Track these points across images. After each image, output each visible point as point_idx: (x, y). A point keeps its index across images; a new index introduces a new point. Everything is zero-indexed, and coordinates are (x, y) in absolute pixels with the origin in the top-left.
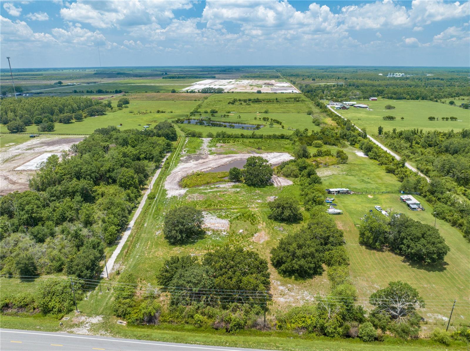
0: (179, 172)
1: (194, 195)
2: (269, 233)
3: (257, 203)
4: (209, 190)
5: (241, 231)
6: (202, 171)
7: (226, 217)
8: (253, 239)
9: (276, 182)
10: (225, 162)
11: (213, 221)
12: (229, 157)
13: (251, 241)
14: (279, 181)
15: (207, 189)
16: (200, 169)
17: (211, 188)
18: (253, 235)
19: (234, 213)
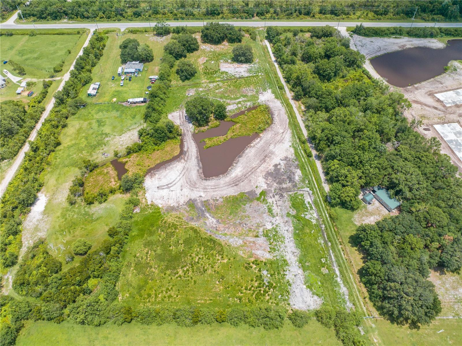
0: (282, 131)
1: (251, 94)
2: (198, 63)
3: (202, 87)
4: (240, 100)
5: (213, 62)
6: (259, 139)
7: (222, 73)
8: (206, 59)
9: (183, 118)
10: (239, 164)
11: (230, 69)
12: (236, 182)
13: (207, 58)
14: (180, 118)
15: (242, 101)
16: (262, 141)
17: (239, 103)
18: (207, 61)
19: (219, 77)
